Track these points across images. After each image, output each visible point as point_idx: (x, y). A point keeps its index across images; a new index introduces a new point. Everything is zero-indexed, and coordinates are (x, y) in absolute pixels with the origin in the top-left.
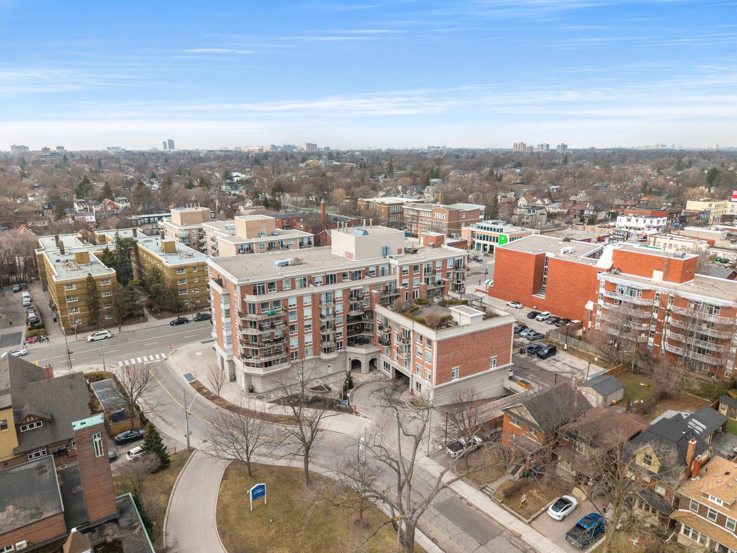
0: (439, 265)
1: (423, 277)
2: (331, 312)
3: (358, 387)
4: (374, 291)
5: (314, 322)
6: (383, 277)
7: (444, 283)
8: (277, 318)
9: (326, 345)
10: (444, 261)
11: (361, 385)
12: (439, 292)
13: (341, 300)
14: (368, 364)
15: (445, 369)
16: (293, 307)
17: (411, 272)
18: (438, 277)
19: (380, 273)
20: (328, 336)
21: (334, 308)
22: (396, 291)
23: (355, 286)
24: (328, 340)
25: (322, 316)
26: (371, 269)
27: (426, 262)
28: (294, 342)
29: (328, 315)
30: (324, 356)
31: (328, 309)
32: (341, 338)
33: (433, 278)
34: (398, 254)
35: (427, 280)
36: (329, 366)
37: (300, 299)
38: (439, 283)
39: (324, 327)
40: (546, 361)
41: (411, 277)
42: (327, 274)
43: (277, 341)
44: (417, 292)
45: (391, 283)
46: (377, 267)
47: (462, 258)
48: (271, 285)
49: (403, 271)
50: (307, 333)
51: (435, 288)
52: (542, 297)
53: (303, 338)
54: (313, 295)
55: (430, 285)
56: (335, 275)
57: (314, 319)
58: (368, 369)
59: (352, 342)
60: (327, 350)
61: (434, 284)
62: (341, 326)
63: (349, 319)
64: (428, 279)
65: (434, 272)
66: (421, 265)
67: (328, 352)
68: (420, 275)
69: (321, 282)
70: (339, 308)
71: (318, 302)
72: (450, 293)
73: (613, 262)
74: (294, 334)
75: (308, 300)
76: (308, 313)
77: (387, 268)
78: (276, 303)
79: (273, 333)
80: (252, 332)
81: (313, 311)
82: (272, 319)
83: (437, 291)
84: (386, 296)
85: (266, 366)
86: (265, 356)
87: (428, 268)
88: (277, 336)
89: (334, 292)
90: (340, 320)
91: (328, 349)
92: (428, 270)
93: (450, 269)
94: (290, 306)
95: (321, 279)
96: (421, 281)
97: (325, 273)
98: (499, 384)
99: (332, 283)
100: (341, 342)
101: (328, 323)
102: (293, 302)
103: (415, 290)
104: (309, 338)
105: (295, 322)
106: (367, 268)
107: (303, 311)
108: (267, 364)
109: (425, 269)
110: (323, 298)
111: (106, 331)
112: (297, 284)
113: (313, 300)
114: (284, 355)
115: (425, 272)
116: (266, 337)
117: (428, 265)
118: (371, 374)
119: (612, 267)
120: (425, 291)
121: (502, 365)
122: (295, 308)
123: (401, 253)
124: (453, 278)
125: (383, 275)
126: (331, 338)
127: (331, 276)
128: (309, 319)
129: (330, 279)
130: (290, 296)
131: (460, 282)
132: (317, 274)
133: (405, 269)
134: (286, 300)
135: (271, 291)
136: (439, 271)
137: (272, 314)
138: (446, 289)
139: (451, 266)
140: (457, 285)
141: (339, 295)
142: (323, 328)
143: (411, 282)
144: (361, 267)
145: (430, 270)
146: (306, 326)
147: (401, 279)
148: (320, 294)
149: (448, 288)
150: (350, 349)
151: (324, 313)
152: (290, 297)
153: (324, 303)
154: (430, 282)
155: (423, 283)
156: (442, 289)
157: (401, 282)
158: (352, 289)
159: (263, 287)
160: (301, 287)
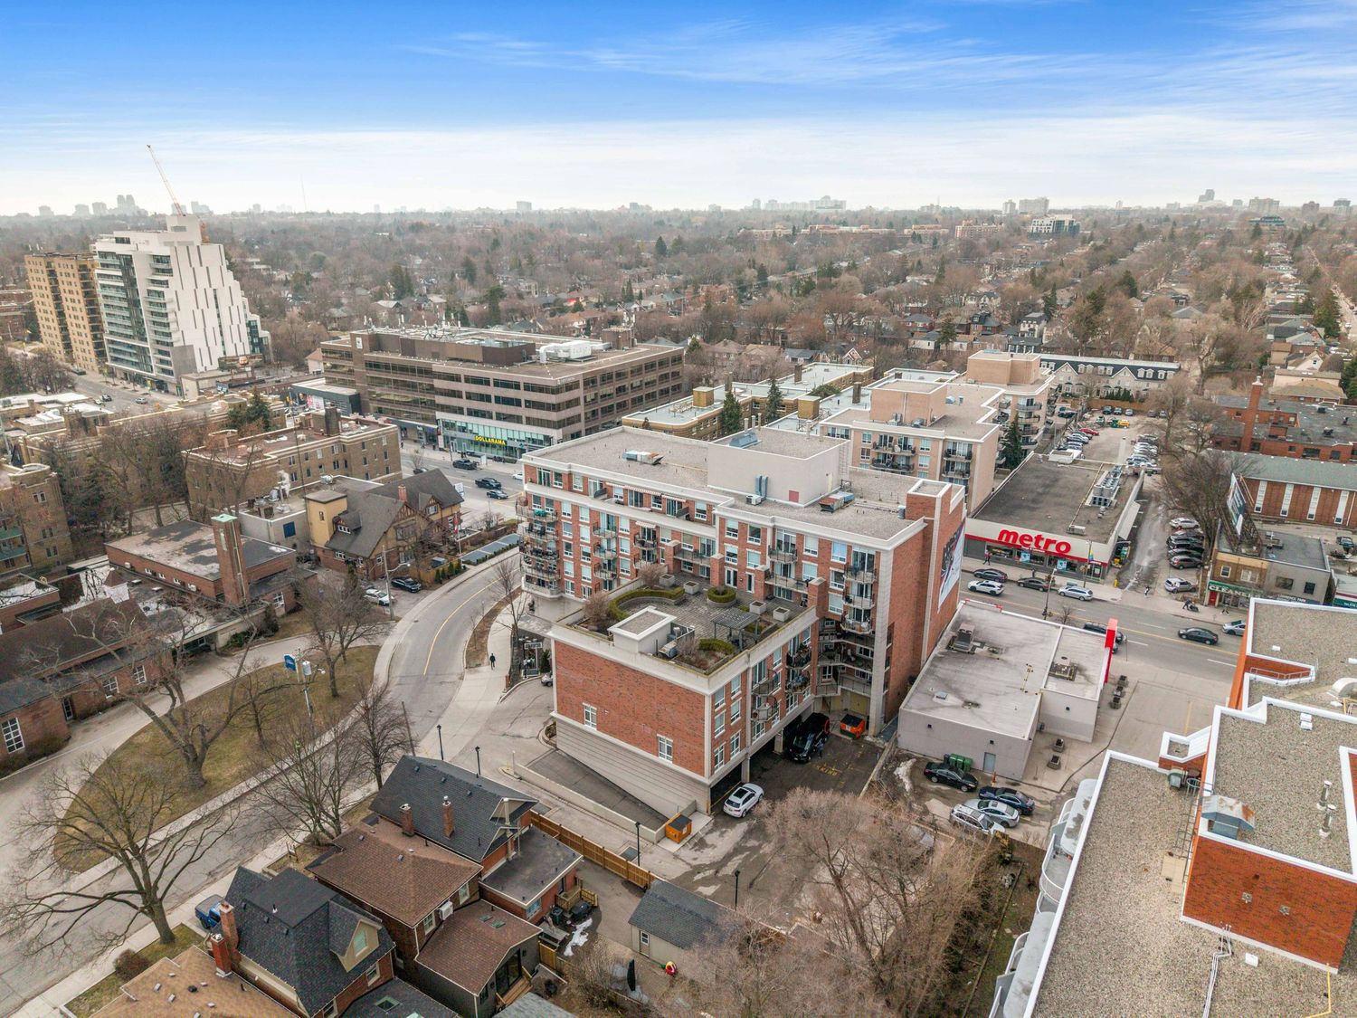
0: (811, 545)
2: (614, 545)
8: (550, 524)
10: (826, 544)
15: (570, 695)
16: (567, 517)
17: (743, 536)
18: (810, 571)
21: (617, 543)
23: (645, 522)
26: (699, 507)
27: (776, 529)
28: (569, 568)
29: (609, 549)
31: (609, 541)
34: (790, 500)
37: (576, 508)
39: (605, 565)
41: (743, 545)
42: (629, 488)
43: (549, 555)
46: (710, 506)
47: (873, 553)
48: (559, 476)
49: (729, 529)
50: (584, 563)
53: (580, 568)
55: (791, 579)
56: (641, 494)
57: (592, 546)
61: (798, 580)
62: (627, 577)
65: (799, 557)
68: (762, 549)
69: (621, 497)
70: (625, 546)
74: (569, 556)
75: (585, 515)
76: (585, 533)
78: (550, 502)
79: (545, 542)
81: (592, 535)
82: (543, 522)
86: (536, 569)
87: (784, 543)
88: (549, 549)
89: (617, 518)
90: (627, 566)
93: (840, 566)
94: (564, 513)
95: (621, 493)
96: (763, 562)
101: (609, 561)
102: (567, 509)
103: (752, 574)
104: (586, 573)
105: (570, 540)
106: (691, 502)
107: (578, 527)
109: (779, 542)
110: (603, 524)
112: (591, 488)
113: (590, 517)
115: (778, 548)
117: (787, 537)
121: (685, 767)
122: (569, 520)
123: (795, 500)
124: (848, 588)
127: (636, 493)
128: (586, 544)
133: (730, 524)
134: (560, 503)
135: (557, 484)
137: (543, 516)
139: (842, 559)
141: (624, 525)
142: (602, 567)
143: (743, 556)
144: (681, 497)
146: (584, 553)
147: (722, 541)
151: (604, 544)
152: (564, 501)
153: (603, 529)
154: (792, 573)
155: (765, 567)
157: (721, 546)
159: (549, 476)
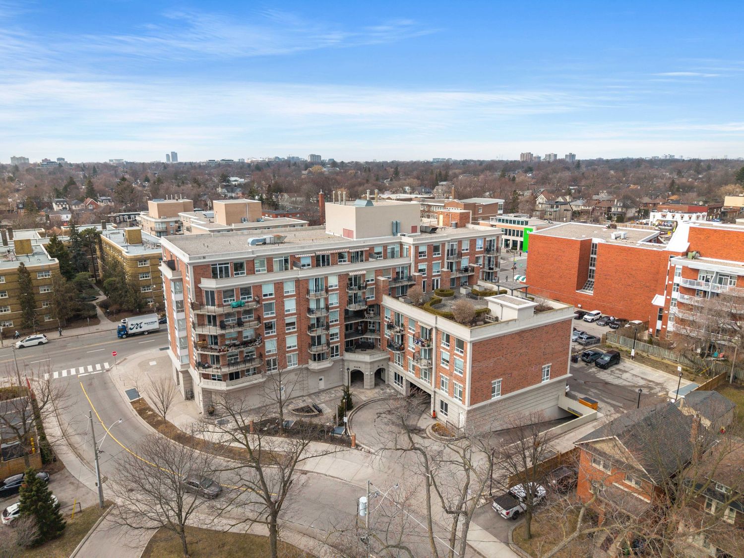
0: (466, 246)
1: (446, 261)
2: (322, 305)
3: (360, 408)
4: (381, 279)
5: (299, 319)
6: (393, 260)
7: (473, 270)
8: (248, 312)
9: (315, 350)
10: (473, 241)
11: (364, 405)
12: (466, 282)
13: (336, 290)
14: (374, 376)
15: (482, 382)
16: (269, 297)
17: (430, 254)
18: (465, 262)
19: (389, 255)
20: (319, 337)
21: (326, 299)
22: (410, 278)
23: (356, 271)
24: (319, 343)
25: (310, 311)
26: (377, 250)
27: (449, 241)
28: (271, 346)
29: (318, 308)
30: (314, 366)
31: (318, 301)
32: (337, 341)
33: (459, 263)
34: (412, 232)
35: (450, 265)
36: (321, 379)
37: (279, 285)
38: (466, 270)
39: (313, 325)
40: (609, 371)
41: (430, 261)
42: (318, 253)
43: (246, 344)
44: (437, 280)
45: (403, 268)
46: (385, 247)
47: (495, 238)
48: (238, 267)
49: (420, 253)
50: (290, 333)
51: (461, 275)
52: (590, 293)
53: (284, 340)
54: (298, 281)
55: (454, 272)
56: (328, 256)
57: (298, 313)
58: (373, 383)
59: (352, 346)
60: (319, 357)
61: (459, 270)
62: (336, 325)
63: (347, 315)
64: (452, 263)
65: (460, 255)
66: (443, 245)
67: (319, 360)
68: (442, 258)
69: (309, 265)
70: (334, 300)
71: (304, 291)
72: (480, 283)
73: (689, 244)
74: (271, 334)
75: (290, 288)
76: (290, 305)
77: (397, 249)
78: (245, 291)
79: (240, 333)
80: (211, 330)
81: (298, 303)
82: (238, 312)
83: (463, 281)
84: (398, 285)
85: (231, 379)
86: (229, 365)
87: (452, 250)
88: (247, 337)
89: (326, 278)
90: (336, 316)
91: (319, 355)
92: (451, 252)
93: (480, 252)
94: (265, 295)
95: (309, 261)
96: (443, 267)
97: (314, 252)
98: (553, 403)
99: (324, 265)
100: (337, 347)
101: (318, 319)
102: (269, 289)
103: (435, 278)
104: (292, 341)
105: (272, 318)
106: (372, 248)
107: (283, 302)
108: (234, 376)
109: (448, 250)
110: (312, 286)
111: (41, 336)
112: (276, 267)
113: (297, 287)
114: (256, 364)
115: (448, 255)
116: (230, 339)
117: (452, 245)
118: (377, 390)
119: (689, 250)
120: (448, 279)
121: (557, 376)
122: (272, 299)
123: (416, 232)
124: (484, 264)
125: (393, 257)
126: (323, 340)
127: (323, 256)
128: (292, 314)
129: (321, 260)
130: (265, 280)
131: (492, 269)
132: (303, 253)
133: (422, 249)
134: (259, 287)
135: (238, 274)
136: (466, 254)
137: (239, 306)
138: (475, 278)
139: (481, 248)
140: (489, 273)
141: (333, 281)
142: (311, 328)
143: (430, 268)
144: (364, 247)
145: (455, 253)
146: (288, 324)
147: (417, 262)
148: (307, 280)
149: (478, 277)
150: (349, 356)
151: (313, 306)
152: (265, 282)
153: (312, 293)
154: (454, 268)
155: (445, 269)
156: (470, 277)
157: (416, 267)
158: (351, 274)
159: (227, 268)
160: (281, 270)
